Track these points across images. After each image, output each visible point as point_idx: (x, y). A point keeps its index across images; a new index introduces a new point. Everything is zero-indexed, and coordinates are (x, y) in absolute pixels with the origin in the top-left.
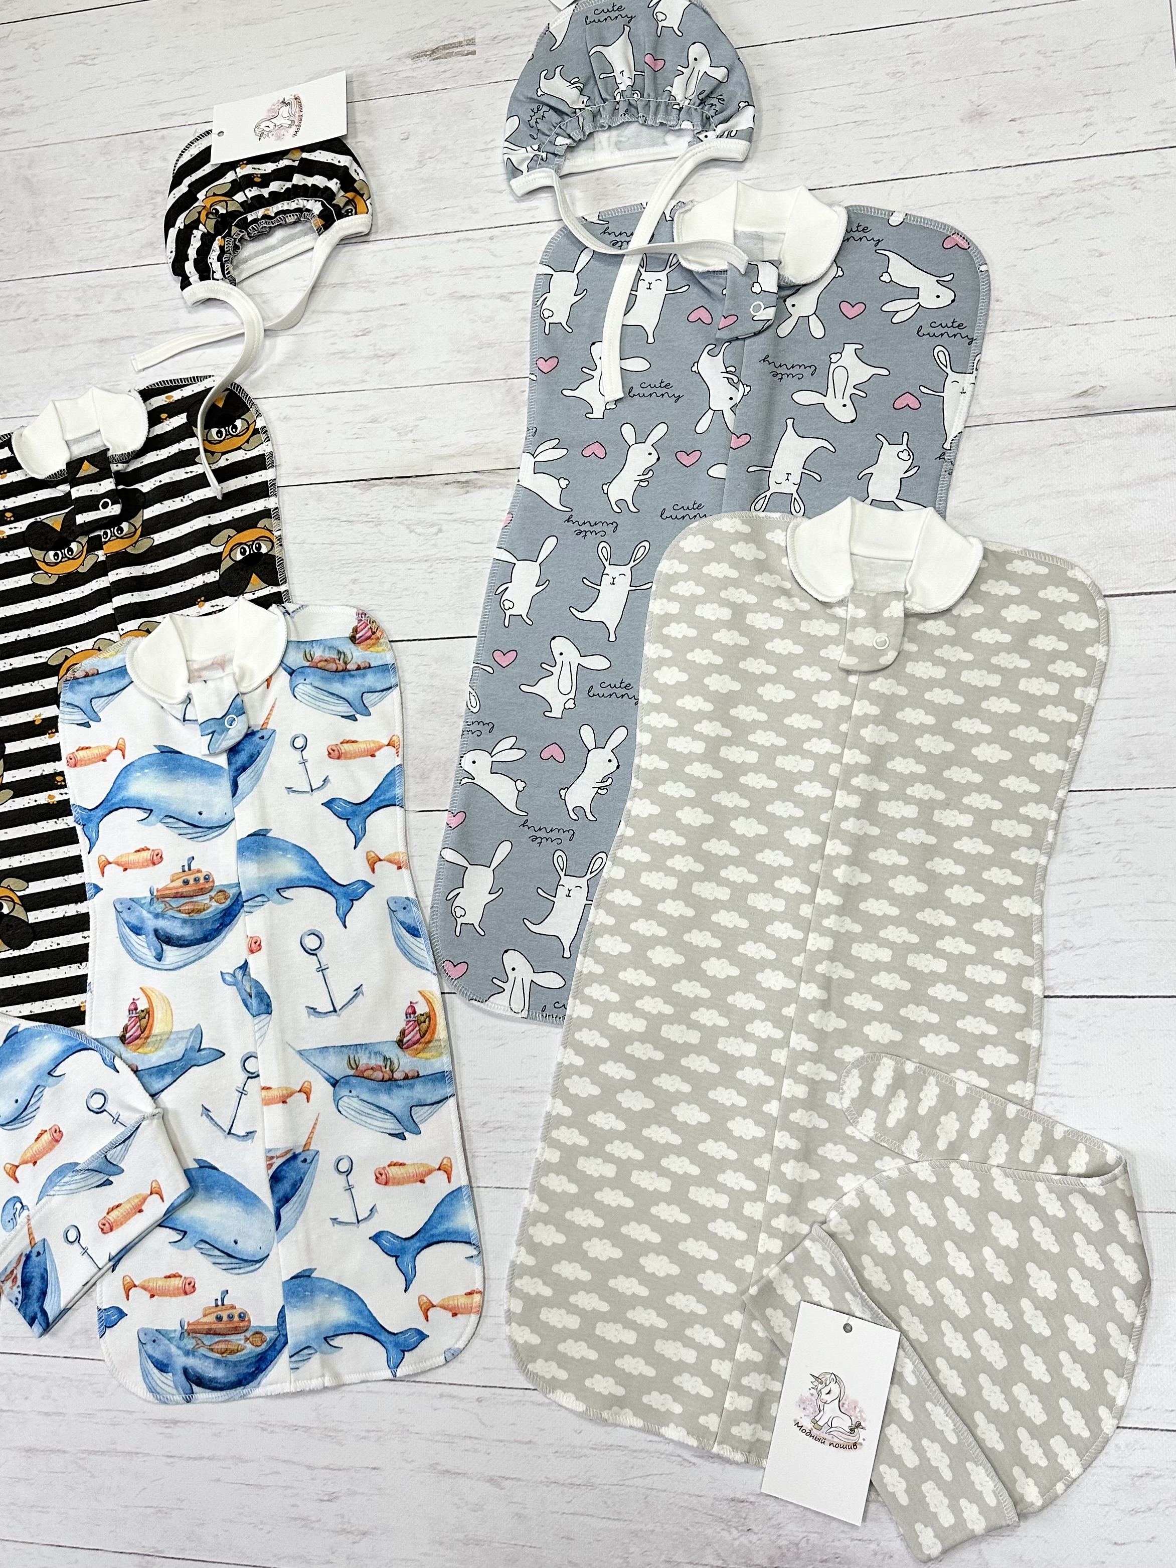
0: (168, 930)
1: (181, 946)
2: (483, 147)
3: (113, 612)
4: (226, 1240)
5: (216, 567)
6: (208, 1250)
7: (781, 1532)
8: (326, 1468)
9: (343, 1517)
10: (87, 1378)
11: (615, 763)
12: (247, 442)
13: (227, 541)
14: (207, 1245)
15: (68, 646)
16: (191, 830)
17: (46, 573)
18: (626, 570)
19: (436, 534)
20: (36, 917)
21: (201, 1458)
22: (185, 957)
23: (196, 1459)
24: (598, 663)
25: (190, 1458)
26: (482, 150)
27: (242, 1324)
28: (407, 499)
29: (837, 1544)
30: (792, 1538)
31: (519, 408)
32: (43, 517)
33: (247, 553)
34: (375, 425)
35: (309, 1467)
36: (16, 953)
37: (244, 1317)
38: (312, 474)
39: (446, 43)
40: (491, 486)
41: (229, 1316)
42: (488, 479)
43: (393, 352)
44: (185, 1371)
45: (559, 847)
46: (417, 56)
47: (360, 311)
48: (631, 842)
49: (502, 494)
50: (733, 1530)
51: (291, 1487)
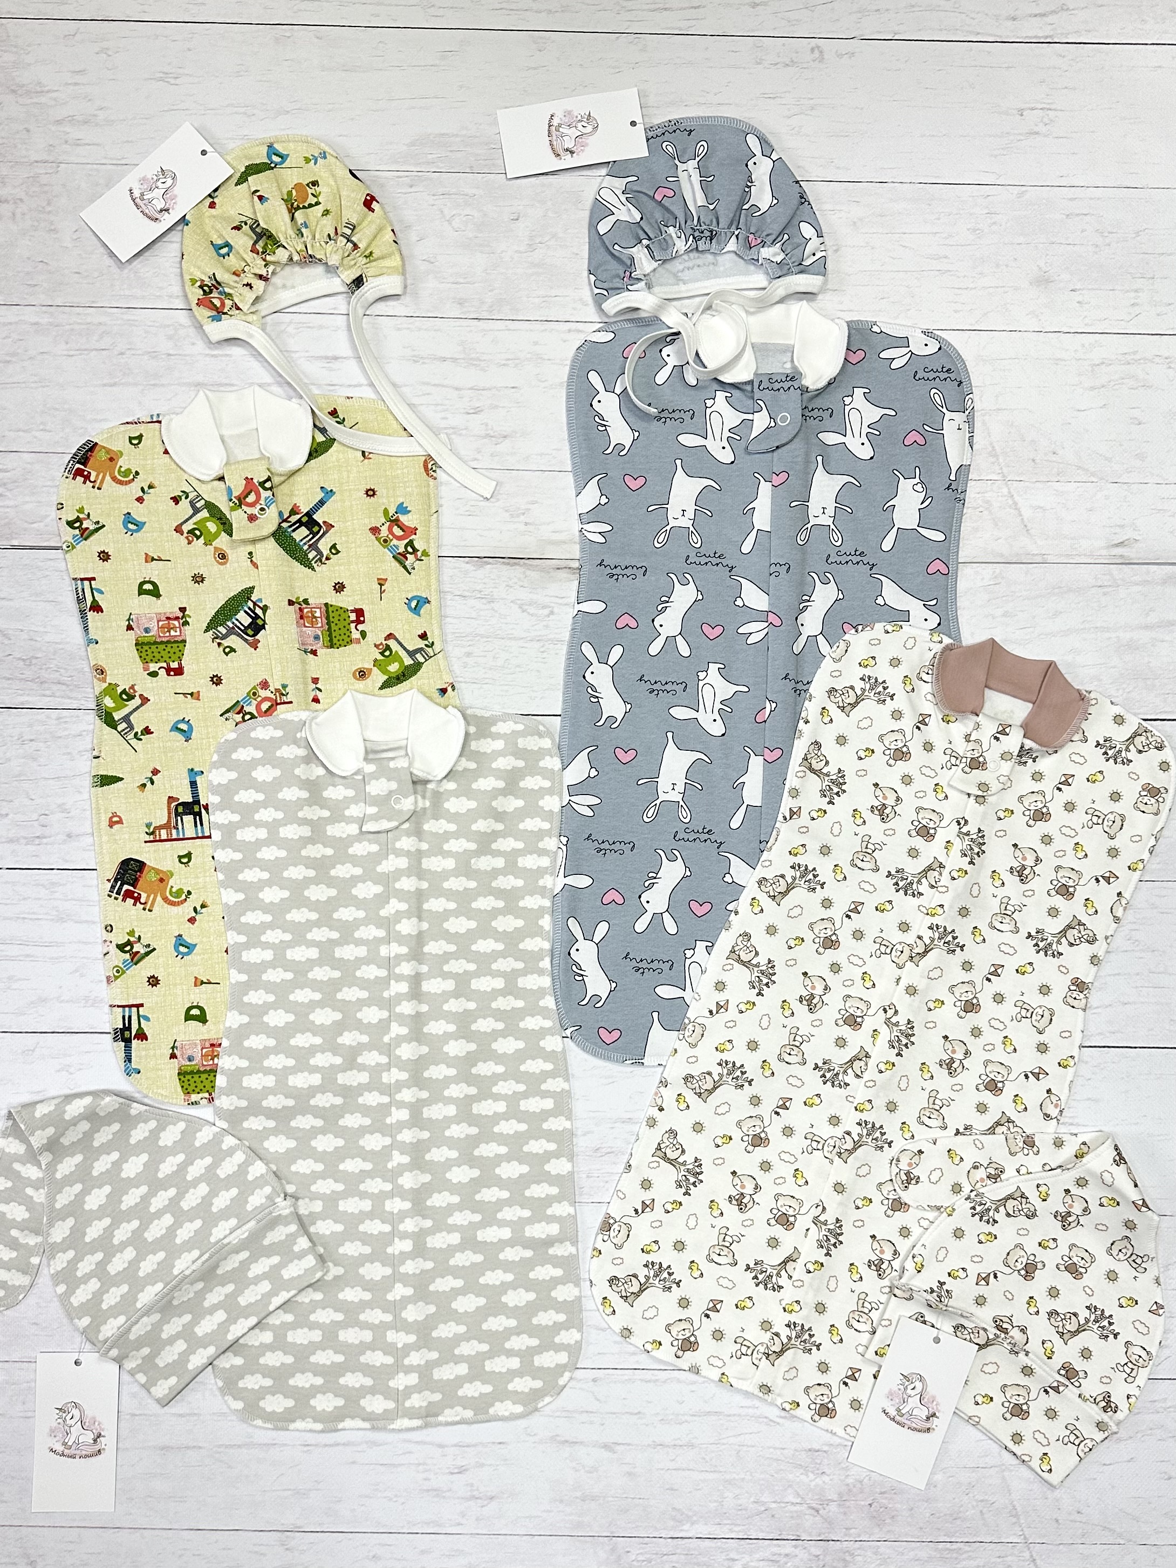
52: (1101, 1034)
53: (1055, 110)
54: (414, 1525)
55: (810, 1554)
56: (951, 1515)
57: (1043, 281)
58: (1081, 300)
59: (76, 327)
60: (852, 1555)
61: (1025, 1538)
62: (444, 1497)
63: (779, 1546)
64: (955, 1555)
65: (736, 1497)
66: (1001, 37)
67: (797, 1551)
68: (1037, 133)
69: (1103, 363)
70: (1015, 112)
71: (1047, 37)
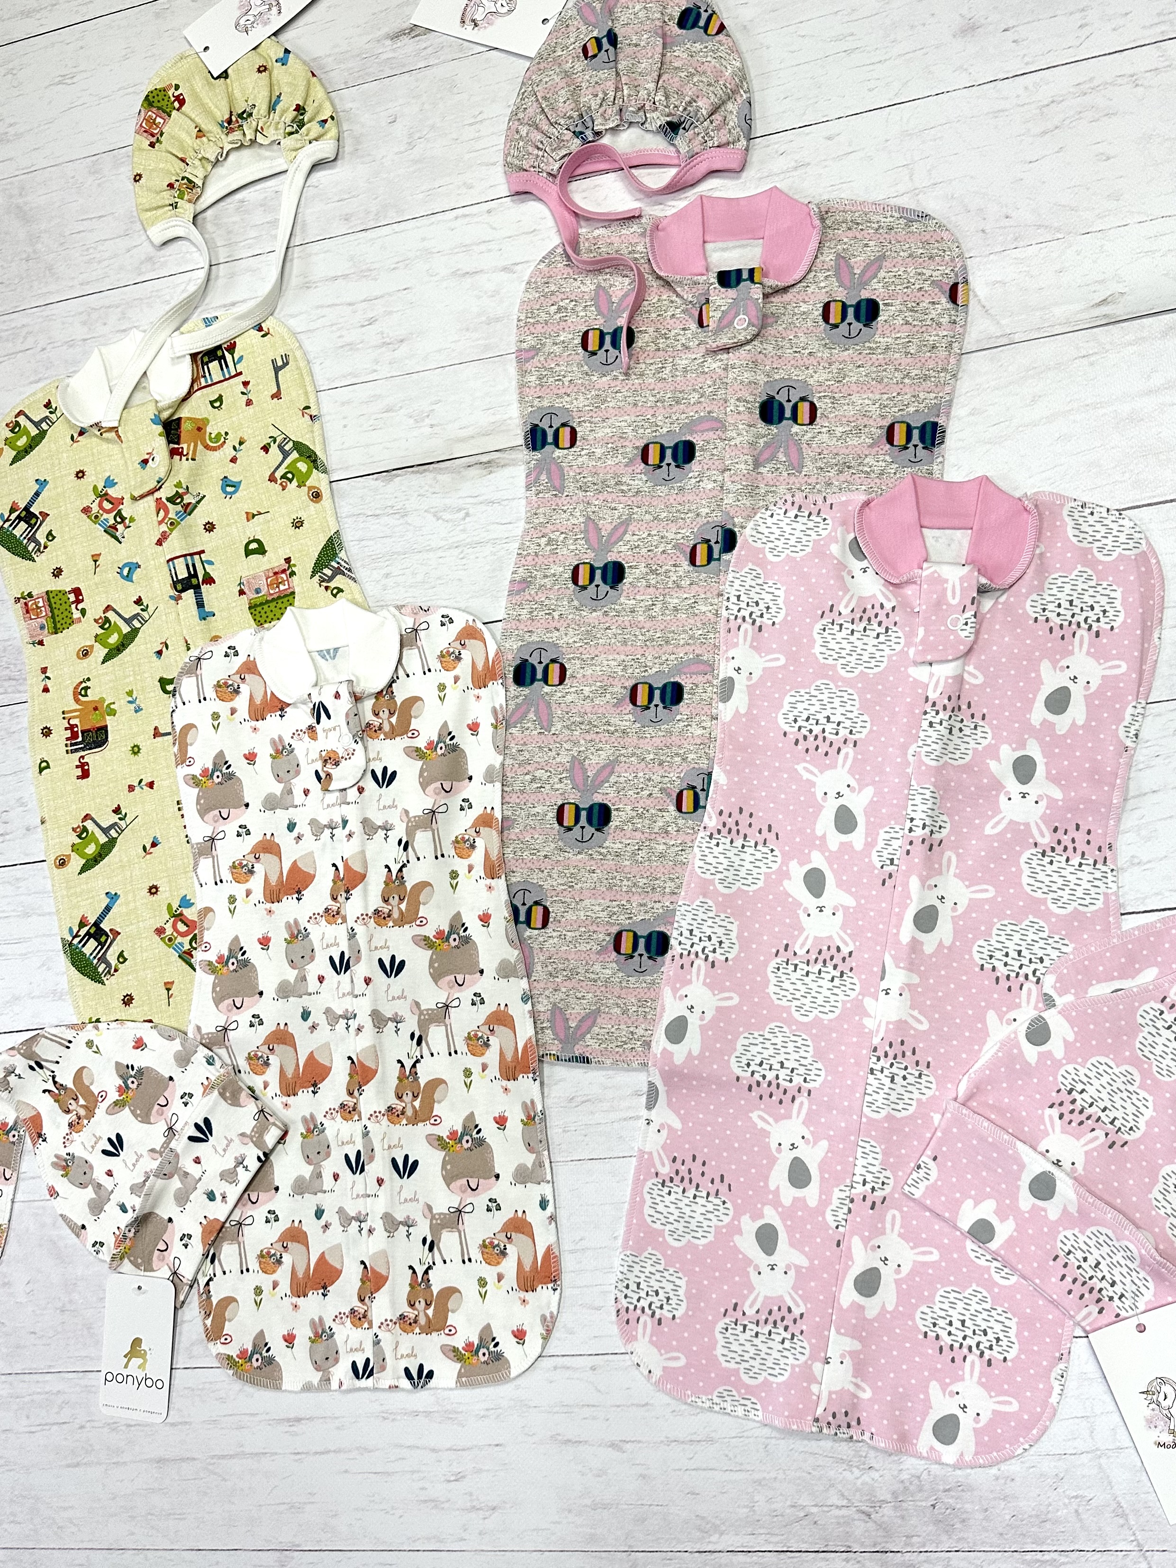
8: (449, 1449)
21: (328, 1452)
34: (390, 414)
35: (434, 1450)
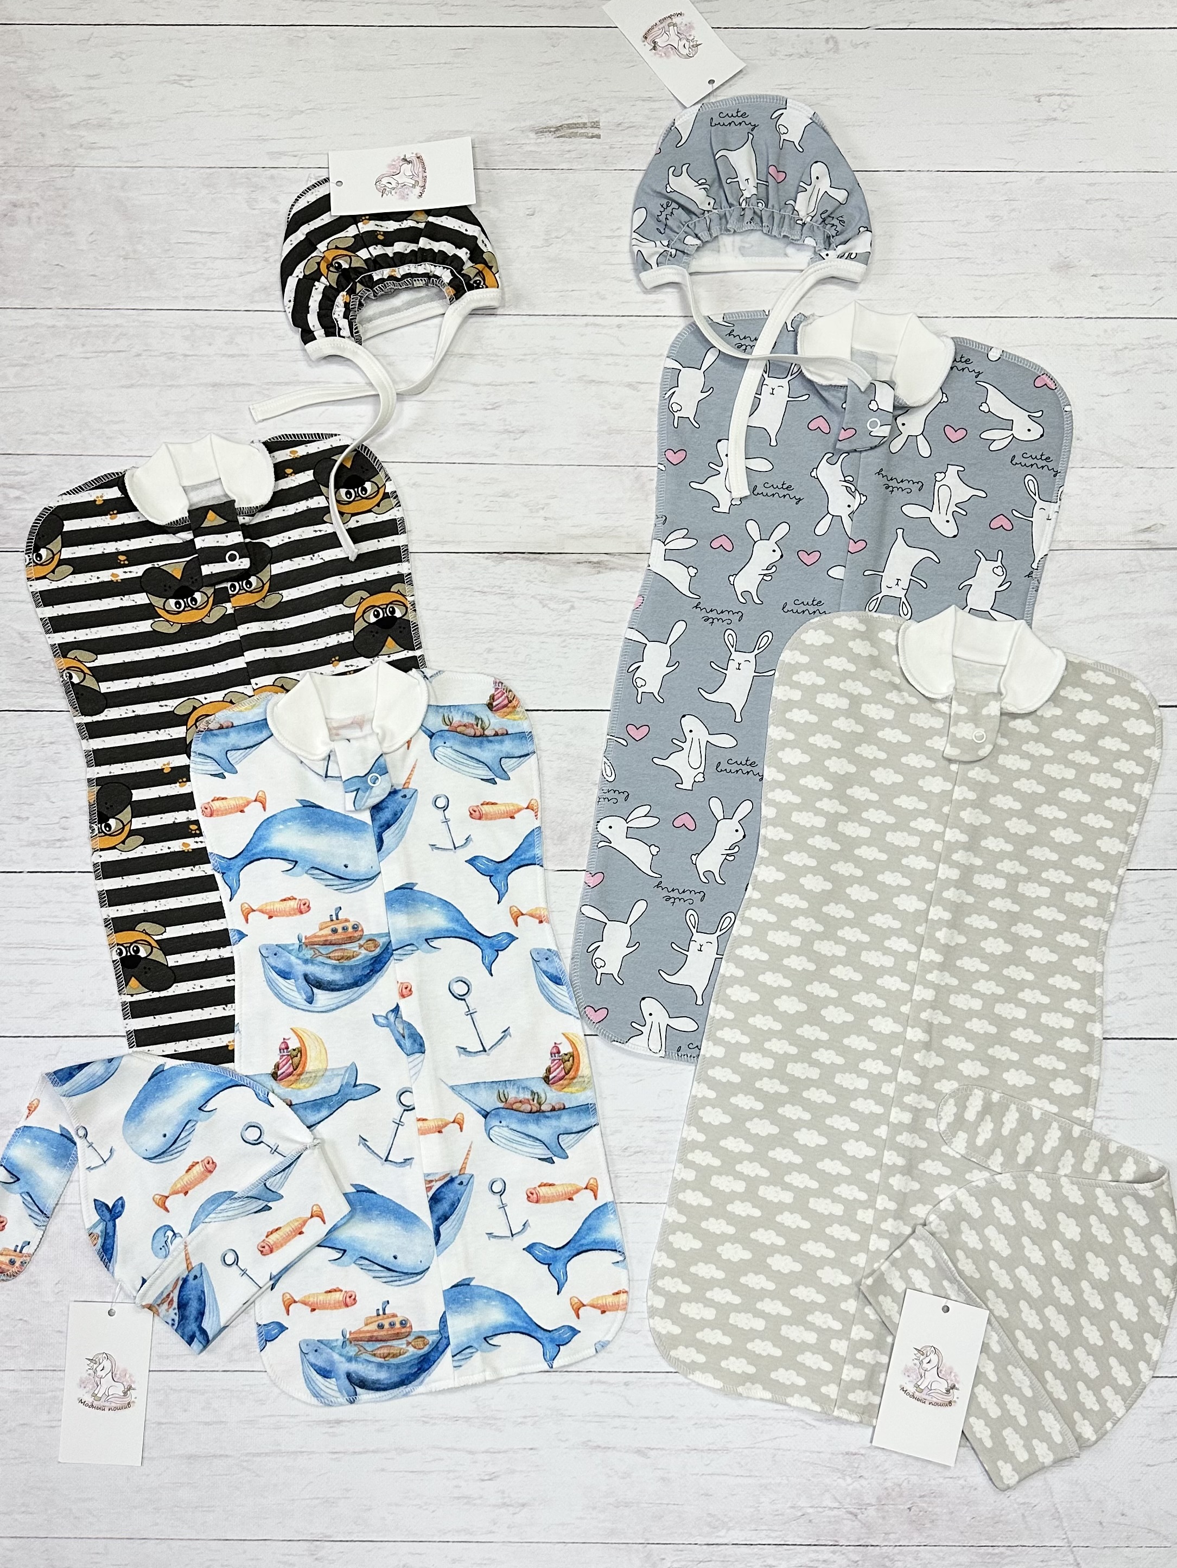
0: (317, 975)
1: (333, 990)
2: (610, 234)
3: (245, 666)
4: (386, 1256)
5: (350, 628)
6: (368, 1265)
7: (887, 1476)
9: (503, 1492)
10: (247, 1388)
11: (741, 833)
12: (378, 505)
13: (360, 603)
14: (367, 1260)
15: (196, 697)
16: (338, 882)
17: (168, 621)
18: (751, 657)
19: (569, 611)
20: (174, 960)
22: (336, 1001)
23: (360, 1453)
24: (725, 741)
25: (355, 1453)
26: (607, 237)
27: (403, 1330)
28: (540, 574)
29: (933, 1482)
30: (896, 1481)
31: (647, 495)
32: (161, 563)
33: (381, 616)
36: (156, 995)
37: (406, 1324)
38: (443, 543)
39: (570, 121)
40: (622, 568)
41: (390, 1324)
42: (618, 561)
43: (523, 428)
44: (349, 1376)
45: (691, 907)
46: (542, 131)
47: (489, 384)
48: (759, 904)
49: (632, 577)
50: (847, 1478)
51: (454, 1471)
52: (1136, 1025)
53: (1073, 96)
54: (445, 1533)
55: (849, 1560)
56: (993, 1518)
57: (1064, 266)
58: (1102, 285)
59: (92, 329)
60: (891, 1560)
61: (1068, 1542)
62: (475, 1505)
63: (817, 1552)
64: (997, 1560)
65: (773, 1502)
66: (1017, 24)
67: (835, 1557)
68: (1055, 119)
69: (1126, 348)
70: (1033, 98)
71: (1063, 23)
